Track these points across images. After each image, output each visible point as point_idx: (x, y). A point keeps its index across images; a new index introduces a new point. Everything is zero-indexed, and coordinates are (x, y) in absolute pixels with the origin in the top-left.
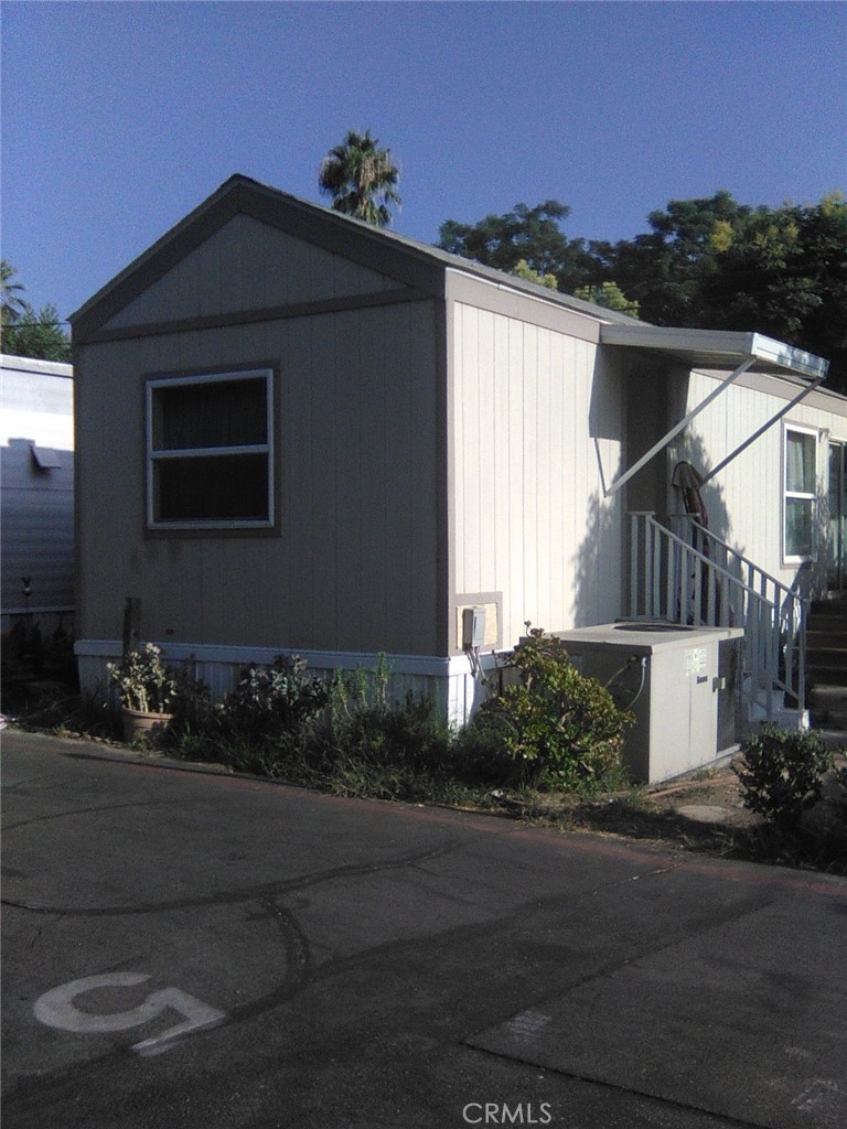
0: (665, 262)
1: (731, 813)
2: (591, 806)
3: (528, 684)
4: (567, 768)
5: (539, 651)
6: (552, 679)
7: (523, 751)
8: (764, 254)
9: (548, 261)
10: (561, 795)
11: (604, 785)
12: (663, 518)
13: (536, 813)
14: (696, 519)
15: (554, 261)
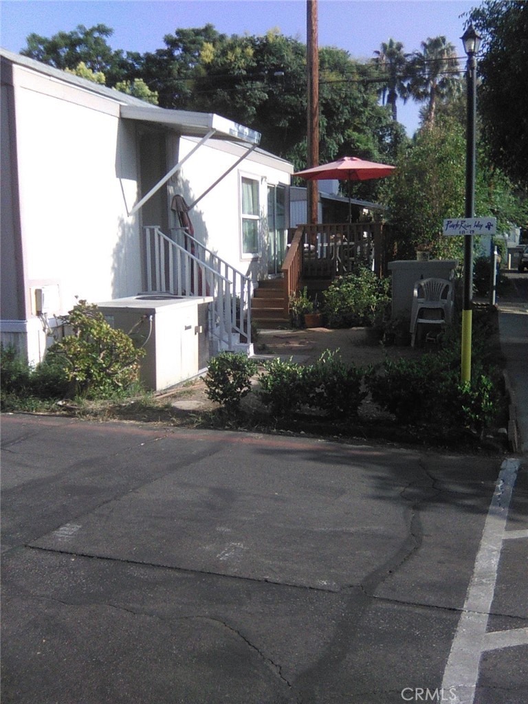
0: (175, 67)
1: (203, 404)
2: (120, 406)
3: (78, 334)
4: (105, 384)
5: (84, 313)
6: (93, 330)
7: (76, 376)
8: (233, 65)
9: (100, 63)
10: (102, 401)
11: (129, 394)
12: (166, 230)
13: (84, 413)
14: (186, 231)
15: (104, 64)
